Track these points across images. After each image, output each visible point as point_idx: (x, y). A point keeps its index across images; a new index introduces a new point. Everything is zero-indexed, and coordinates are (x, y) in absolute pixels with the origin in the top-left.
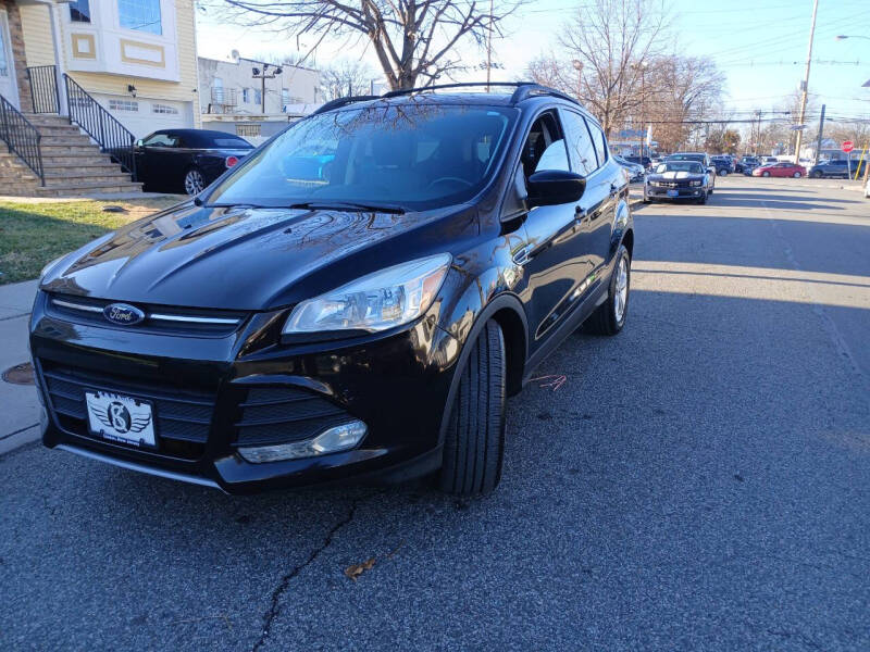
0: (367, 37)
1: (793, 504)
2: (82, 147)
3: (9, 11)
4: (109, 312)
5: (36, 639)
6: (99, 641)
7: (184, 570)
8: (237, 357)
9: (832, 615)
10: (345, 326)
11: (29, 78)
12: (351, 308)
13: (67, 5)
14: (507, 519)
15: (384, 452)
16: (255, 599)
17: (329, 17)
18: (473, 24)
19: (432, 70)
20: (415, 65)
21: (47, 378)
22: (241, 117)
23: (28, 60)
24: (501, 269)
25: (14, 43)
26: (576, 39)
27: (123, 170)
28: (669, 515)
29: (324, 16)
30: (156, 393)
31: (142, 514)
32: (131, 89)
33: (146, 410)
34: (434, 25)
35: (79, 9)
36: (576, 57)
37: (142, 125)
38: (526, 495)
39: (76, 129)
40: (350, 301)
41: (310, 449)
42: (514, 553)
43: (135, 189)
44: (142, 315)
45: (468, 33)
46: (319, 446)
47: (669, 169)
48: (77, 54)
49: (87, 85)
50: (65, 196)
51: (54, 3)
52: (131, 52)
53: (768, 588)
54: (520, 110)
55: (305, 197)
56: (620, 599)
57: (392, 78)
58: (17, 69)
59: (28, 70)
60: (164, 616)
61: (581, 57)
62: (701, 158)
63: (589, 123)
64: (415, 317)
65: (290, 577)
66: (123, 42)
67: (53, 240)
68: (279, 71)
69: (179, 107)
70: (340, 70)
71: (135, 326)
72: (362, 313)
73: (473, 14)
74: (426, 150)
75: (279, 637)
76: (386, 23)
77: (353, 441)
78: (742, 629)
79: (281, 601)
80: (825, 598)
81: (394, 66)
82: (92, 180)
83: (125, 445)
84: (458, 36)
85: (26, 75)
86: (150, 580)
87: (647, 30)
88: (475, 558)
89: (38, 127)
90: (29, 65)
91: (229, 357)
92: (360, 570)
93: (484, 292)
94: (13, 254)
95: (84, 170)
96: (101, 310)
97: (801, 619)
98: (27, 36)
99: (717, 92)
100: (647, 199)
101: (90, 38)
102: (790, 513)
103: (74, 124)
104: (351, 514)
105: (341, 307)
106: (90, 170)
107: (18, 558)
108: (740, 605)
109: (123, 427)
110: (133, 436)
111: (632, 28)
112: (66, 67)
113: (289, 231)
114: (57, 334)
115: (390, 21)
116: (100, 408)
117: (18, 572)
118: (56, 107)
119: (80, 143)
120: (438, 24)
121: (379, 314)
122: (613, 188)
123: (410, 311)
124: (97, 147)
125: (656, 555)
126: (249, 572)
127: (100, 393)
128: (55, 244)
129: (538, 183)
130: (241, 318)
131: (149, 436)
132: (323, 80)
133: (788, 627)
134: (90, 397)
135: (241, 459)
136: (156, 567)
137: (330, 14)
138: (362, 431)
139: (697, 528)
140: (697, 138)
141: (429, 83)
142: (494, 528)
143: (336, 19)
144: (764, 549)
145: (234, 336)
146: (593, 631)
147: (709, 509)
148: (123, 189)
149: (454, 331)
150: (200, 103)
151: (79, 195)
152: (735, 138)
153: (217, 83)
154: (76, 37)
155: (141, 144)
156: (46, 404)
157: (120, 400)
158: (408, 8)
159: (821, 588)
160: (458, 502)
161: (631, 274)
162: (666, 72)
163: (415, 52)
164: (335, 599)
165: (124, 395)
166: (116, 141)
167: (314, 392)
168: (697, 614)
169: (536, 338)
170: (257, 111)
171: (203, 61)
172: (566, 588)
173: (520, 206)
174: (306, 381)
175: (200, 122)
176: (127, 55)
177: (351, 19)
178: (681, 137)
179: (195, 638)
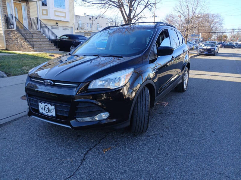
0: (119, 9)
1: (228, 140)
2: (44, 39)
3: (27, 4)
4: (45, 82)
5: (25, 162)
6: (40, 164)
7: (62, 148)
8: (76, 94)
9: (234, 169)
10: (105, 87)
11: (31, 21)
12: (106, 83)
13: (41, 2)
14: (147, 139)
15: (115, 120)
16: (79, 156)
17: (109, 4)
18: (148, 5)
19: (136, 18)
20: (132, 17)
21: (29, 99)
22: (86, 31)
23: (31, 16)
24: (149, 73)
25: (27, 12)
26: (179, 9)
27: (54, 45)
28: (192, 141)
29: (107, 4)
30: (56, 103)
31: (53, 133)
32: (57, 23)
33: (53, 107)
34: (137, 6)
35: (44, 3)
36: (179, 14)
37: (60, 33)
38: (153, 133)
39: (42, 34)
40: (106, 81)
41: (95, 119)
42: (148, 148)
43: (57, 50)
44: (53, 83)
45: (147, 8)
46: (97, 118)
47: (205, 46)
48: (43, 14)
49: (46, 22)
50: (39, 52)
51: (38, 1)
52: (57, 14)
53: (217, 161)
54: (156, 29)
55: (97, 53)
56: (175, 162)
57: (125, 21)
58: (28, 19)
59: (31, 19)
60: (56, 159)
61: (180, 14)
62: (215, 43)
63: (178, 33)
64: (123, 85)
65: (89, 151)
66: (55, 11)
67: (35, 63)
68: (96, 19)
69: (70, 29)
70: (113, 18)
71: (51, 86)
72: (109, 84)
73: (148, 3)
74: (132, 40)
75: (85, 165)
76: (124, 5)
77: (106, 117)
78: (208, 172)
79: (86, 157)
80: (233, 165)
81: (126, 17)
82: (46, 48)
83: (48, 116)
84: (144, 9)
85: (30, 20)
86: (54, 150)
87: (200, 6)
88: (137, 149)
89: (33, 34)
90: (31, 17)
91: (74, 94)
92: (107, 150)
93: (143, 79)
94: (25, 67)
95: (44, 45)
96: (43, 81)
97: (225, 170)
98: (31, 10)
99: (221, 24)
100: (198, 54)
101: (47, 10)
102: (227, 142)
103: (42, 33)
104: (106, 136)
105: (104, 82)
106: (46, 45)
107: (22, 143)
108: (208, 165)
109: (48, 112)
110: (50, 114)
111: (195, 6)
112: (40, 18)
113: (92, 62)
114: (32, 87)
115: (125, 5)
116: (42, 107)
117: (22, 146)
118: (37, 29)
119: (43, 38)
120: (138, 6)
121: (114, 84)
122: (184, 51)
123: (122, 84)
124: (48, 39)
125: (187, 151)
126: (78, 149)
127: (42, 103)
128: (36, 64)
129: (161, 50)
130: (78, 84)
131: (54, 114)
132: (108, 21)
133: (221, 172)
134: (39, 104)
135: (77, 120)
136: (55, 147)
137: (109, 3)
138: (108, 115)
139: (199, 144)
140: (214, 37)
141: (136, 22)
142: (143, 141)
143: (110, 5)
144: (217, 151)
145: (75, 89)
146: (167, 169)
147: (204, 140)
148: (54, 50)
149: (135, 89)
150: (75, 27)
151: (43, 52)
152: (226, 37)
153: (80, 22)
154: (43, 10)
155: (59, 38)
156: (29, 105)
157: (47, 104)
158: (130, 1)
159: (232, 162)
160: (134, 134)
161: (189, 75)
162: (206, 17)
163: (132, 13)
164: (100, 157)
165: (48, 103)
166: (53, 37)
167: (95, 104)
168: (196, 167)
169: (158, 92)
170: (90, 29)
171: (76, 16)
172: (161, 158)
173: (155, 56)
174: (94, 101)
175: (75, 32)
176: (56, 15)
177: (114, 5)
178: (210, 37)
179: (63, 165)
